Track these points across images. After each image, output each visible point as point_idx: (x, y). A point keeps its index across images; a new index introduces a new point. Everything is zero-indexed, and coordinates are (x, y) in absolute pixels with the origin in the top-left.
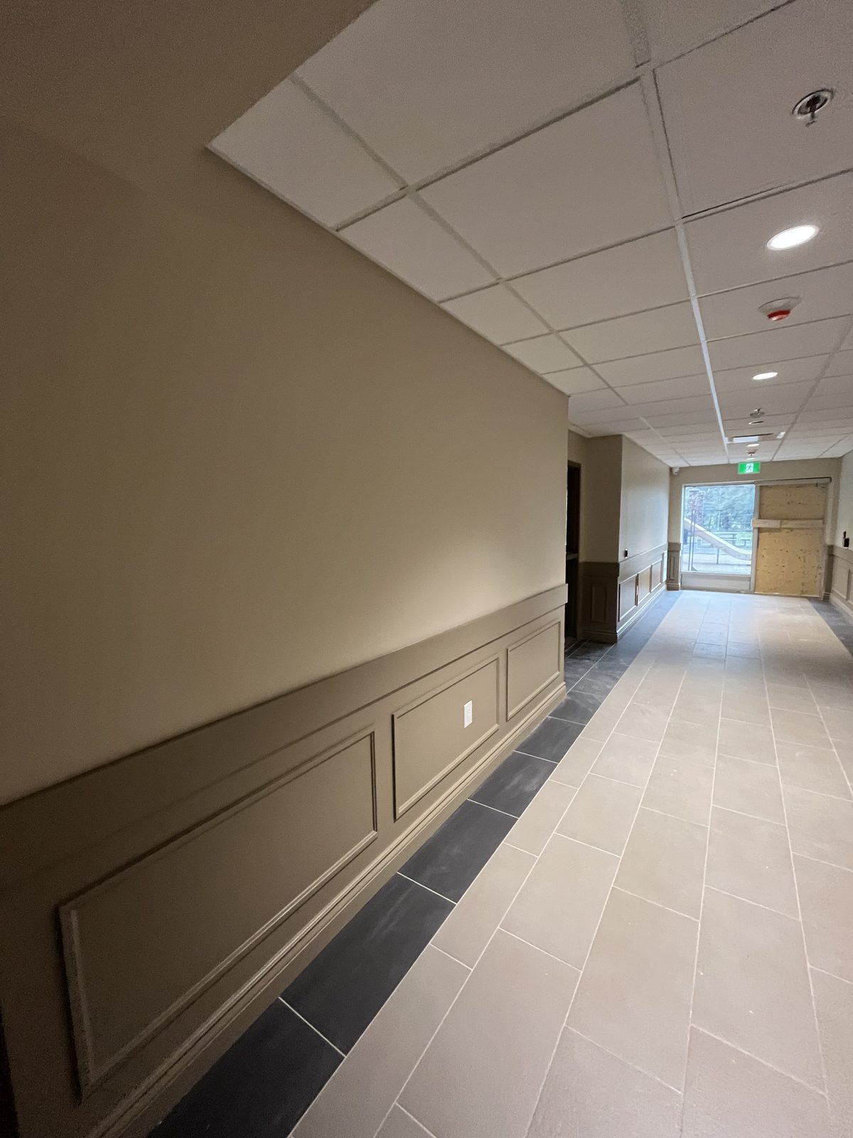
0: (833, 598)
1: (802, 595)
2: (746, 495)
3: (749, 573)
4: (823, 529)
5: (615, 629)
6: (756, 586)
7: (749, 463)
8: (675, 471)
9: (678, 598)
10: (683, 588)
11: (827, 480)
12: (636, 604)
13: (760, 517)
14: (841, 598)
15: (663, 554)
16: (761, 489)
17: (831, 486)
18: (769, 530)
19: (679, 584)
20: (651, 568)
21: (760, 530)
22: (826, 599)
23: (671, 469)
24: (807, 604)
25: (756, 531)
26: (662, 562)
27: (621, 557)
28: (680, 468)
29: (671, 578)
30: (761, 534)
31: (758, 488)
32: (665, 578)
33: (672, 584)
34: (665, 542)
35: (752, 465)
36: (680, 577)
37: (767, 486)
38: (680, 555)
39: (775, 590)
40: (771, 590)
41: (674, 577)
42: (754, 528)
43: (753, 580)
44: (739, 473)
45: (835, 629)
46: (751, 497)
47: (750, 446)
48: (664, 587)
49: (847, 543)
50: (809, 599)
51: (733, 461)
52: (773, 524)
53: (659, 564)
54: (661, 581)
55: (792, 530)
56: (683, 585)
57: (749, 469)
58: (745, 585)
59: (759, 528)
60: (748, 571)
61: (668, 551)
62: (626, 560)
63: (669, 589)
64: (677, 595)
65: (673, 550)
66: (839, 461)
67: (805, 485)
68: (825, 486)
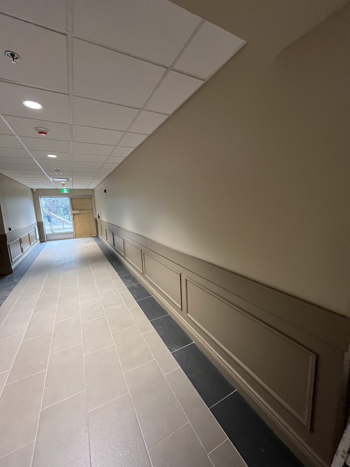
0: (100, 236)
1: (91, 236)
2: (66, 201)
3: (73, 231)
4: (93, 213)
5: (10, 266)
6: (76, 235)
7: (65, 189)
8: (34, 190)
9: (45, 245)
10: (48, 241)
11: (91, 197)
12: (22, 251)
13: (73, 210)
14: (100, 235)
15: (35, 227)
16: (71, 199)
17: (93, 198)
18: (77, 214)
19: (46, 239)
20: (29, 234)
21: (74, 214)
22: (97, 236)
23: (32, 189)
24: (92, 239)
25: (72, 215)
26: (35, 231)
27: (7, 231)
28: (37, 189)
29: (42, 237)
30: (74, 216)
31: (70, 199)
32: (38, 238)
33: (42, 239)
34: (35, 221)
35: (66, 190)
36: (45, 236)
37: (73, 198)
38: (44, 227)
39: (83, 235)
40: (81, 236)
41: (42, 236)
42: (71, 214)
43: (74, 233)
44: (62, 193)
45: (99, 246)
46: (68, 202)
47: (61, 182)
48: (39, 242)
49: (99, 218)
50: (93, 237)
51: (59, 188)
52: (78, 212)
53: (34, 232)
54: (36, 239)
55: (84, 214)
56: (48, 239)
57: (65, 192)
58: (72, 235)
59: (73, 214)
60: (72, 230)
61: (38, 226)
62: (11, 232)
63: (41, 242)
64: (45, 244)
65: (40, 225)
66: (93, 190)
67: (85, 198)
68: (91, 199)
